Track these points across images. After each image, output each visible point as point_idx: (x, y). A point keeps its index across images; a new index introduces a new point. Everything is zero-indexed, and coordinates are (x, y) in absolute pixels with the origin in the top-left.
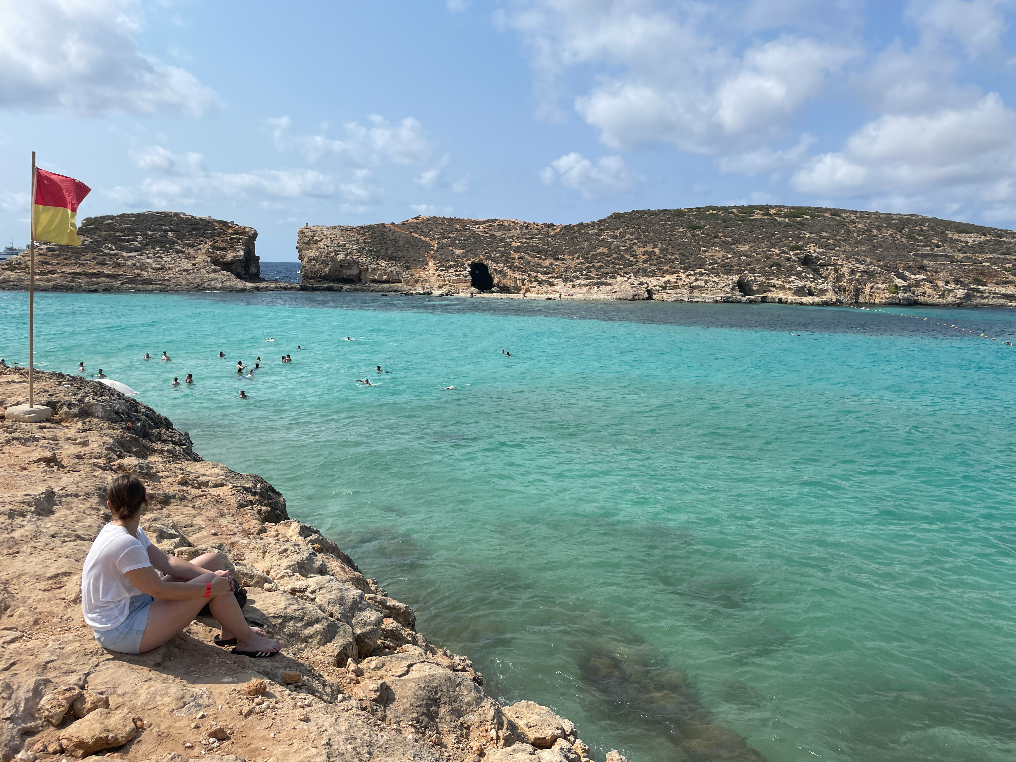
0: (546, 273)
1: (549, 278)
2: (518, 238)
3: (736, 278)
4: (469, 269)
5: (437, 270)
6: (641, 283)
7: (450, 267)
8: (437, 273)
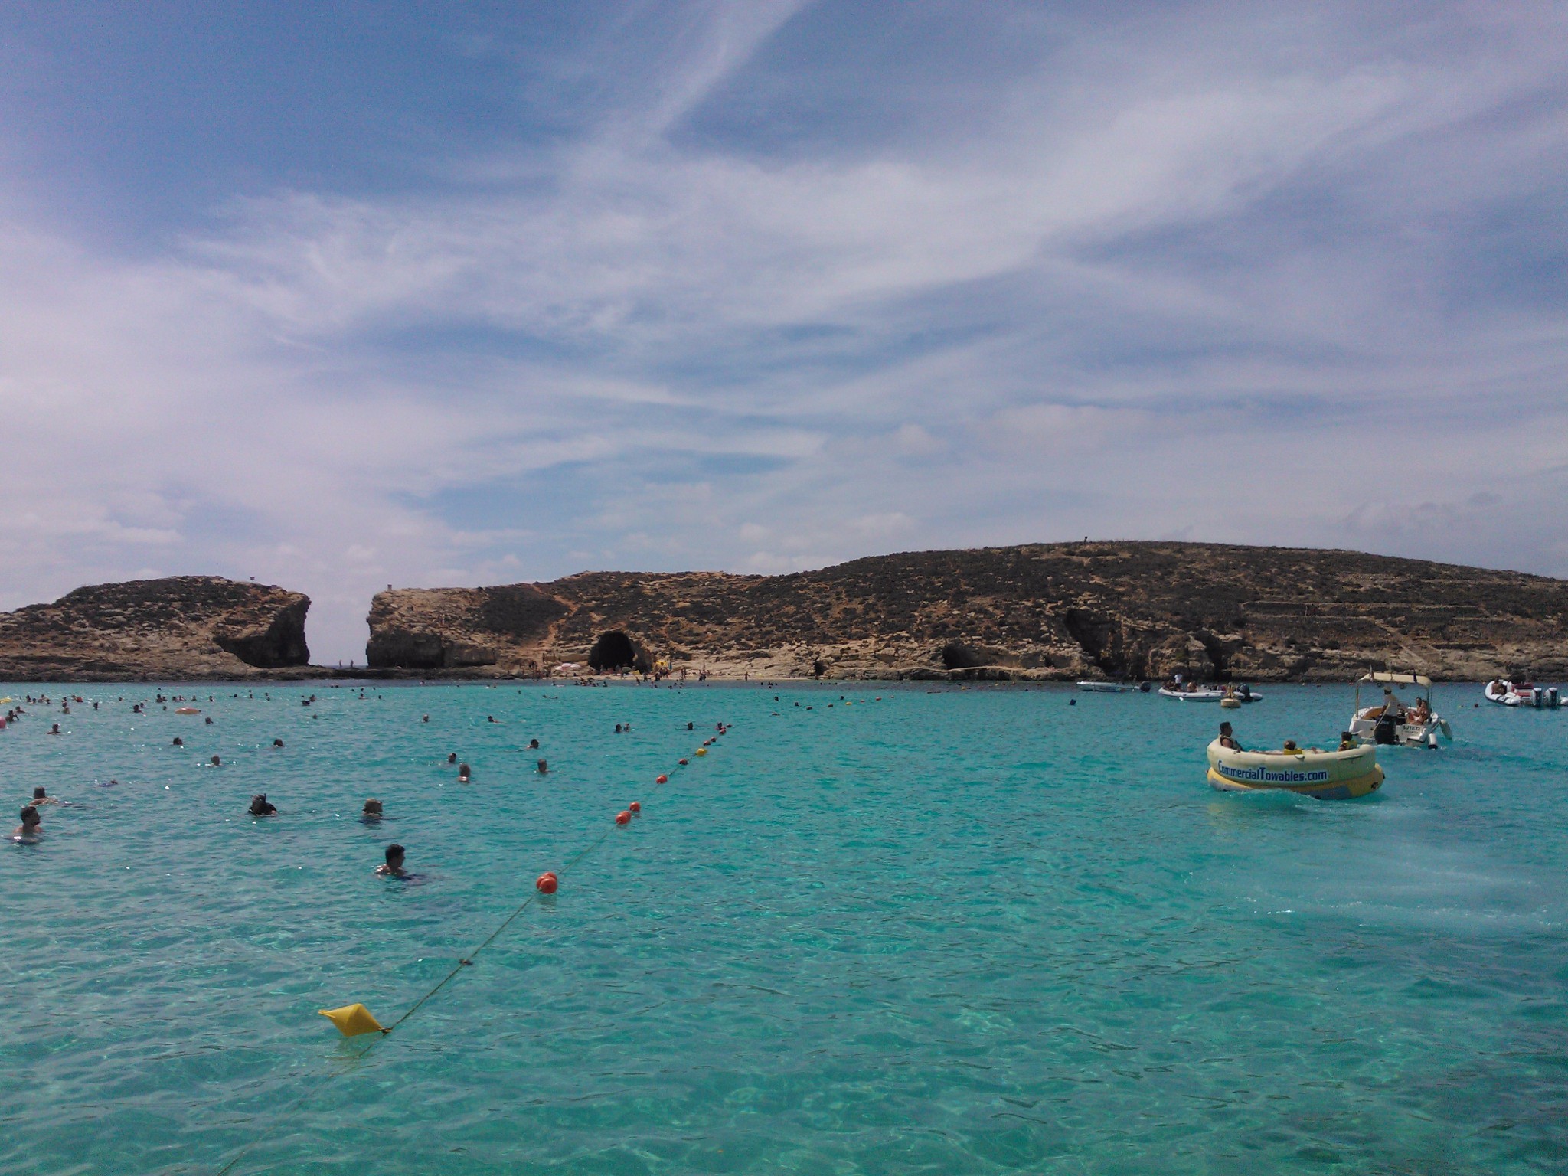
0: (692, 643)
2: (693, 597)
3: (945, 643)
4: (595, 642)
5: (553, 644)
6: (811, 654)
7: (572, 640)
8: (550, 649)
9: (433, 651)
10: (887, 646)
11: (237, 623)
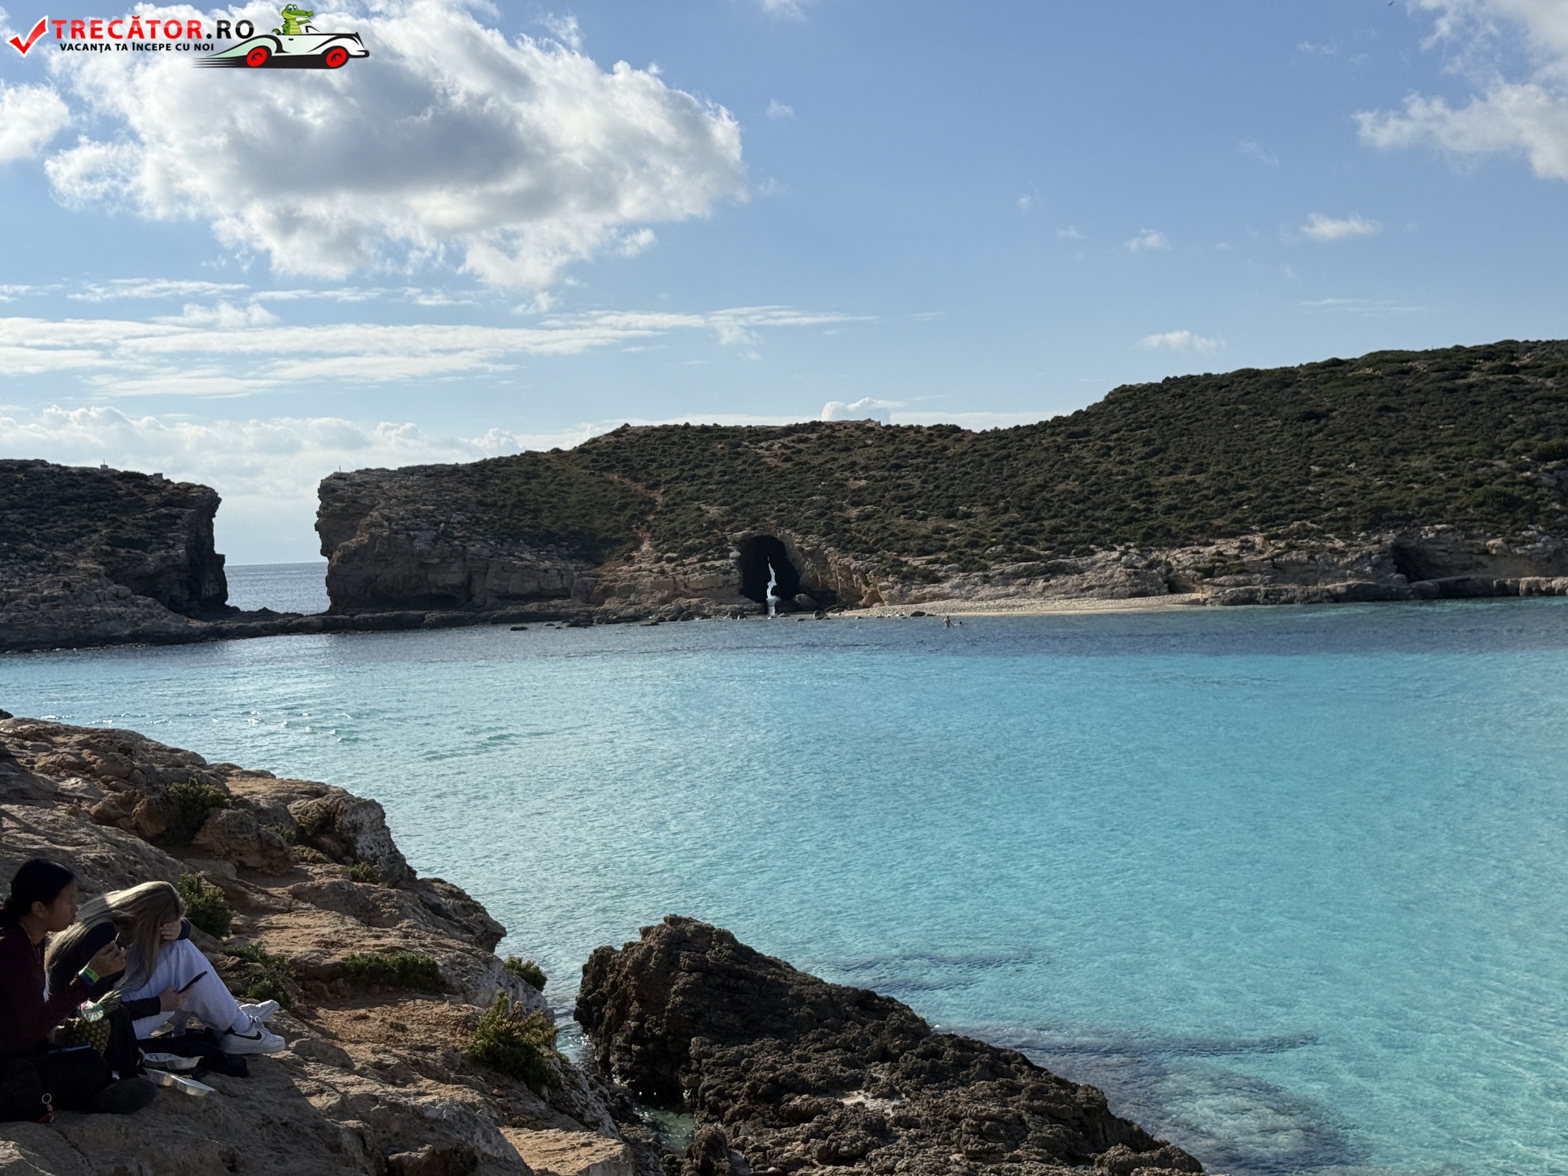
0: (922, 552)
1: (929, 562)
2: (866, 468)
3: (1389, 538)
4: (735, 554)
5: (659, 560)
6: (1151, 565)
7: (691, 551)
8: (656, 568)
9: (454, 576)
10: (1291, 547)
11: (131, 543)
